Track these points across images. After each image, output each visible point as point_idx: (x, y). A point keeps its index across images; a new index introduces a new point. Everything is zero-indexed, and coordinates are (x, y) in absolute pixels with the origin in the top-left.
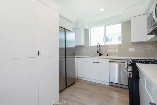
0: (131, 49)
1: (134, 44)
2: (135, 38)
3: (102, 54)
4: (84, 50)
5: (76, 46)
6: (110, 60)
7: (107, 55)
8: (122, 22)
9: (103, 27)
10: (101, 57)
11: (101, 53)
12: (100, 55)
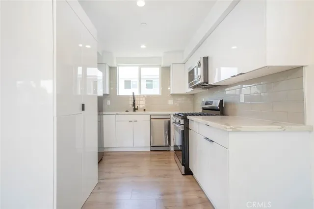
0: (171, 102)
1: (173, 95)
2: (173, 89)
3: (137, 109)
4: (109, 102)
5: (104, 95)
6: (152, 117)
7: (145, 110)
8: (162, 66)
9: (137, 68)
10: (137, 112)
11: (136, 107)
12: (135, 110)
